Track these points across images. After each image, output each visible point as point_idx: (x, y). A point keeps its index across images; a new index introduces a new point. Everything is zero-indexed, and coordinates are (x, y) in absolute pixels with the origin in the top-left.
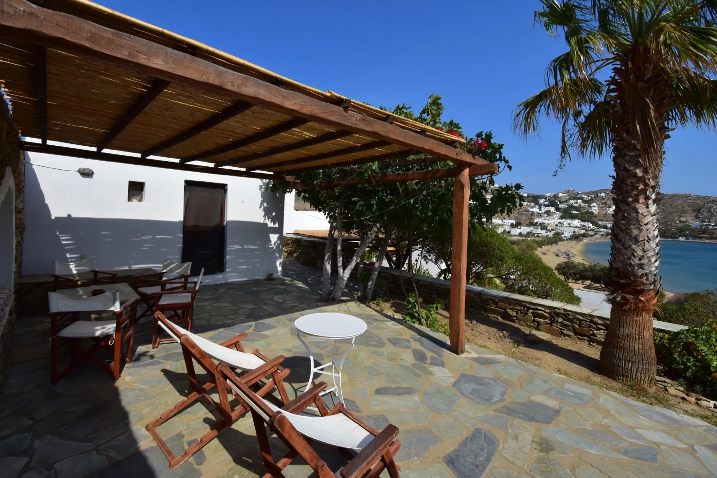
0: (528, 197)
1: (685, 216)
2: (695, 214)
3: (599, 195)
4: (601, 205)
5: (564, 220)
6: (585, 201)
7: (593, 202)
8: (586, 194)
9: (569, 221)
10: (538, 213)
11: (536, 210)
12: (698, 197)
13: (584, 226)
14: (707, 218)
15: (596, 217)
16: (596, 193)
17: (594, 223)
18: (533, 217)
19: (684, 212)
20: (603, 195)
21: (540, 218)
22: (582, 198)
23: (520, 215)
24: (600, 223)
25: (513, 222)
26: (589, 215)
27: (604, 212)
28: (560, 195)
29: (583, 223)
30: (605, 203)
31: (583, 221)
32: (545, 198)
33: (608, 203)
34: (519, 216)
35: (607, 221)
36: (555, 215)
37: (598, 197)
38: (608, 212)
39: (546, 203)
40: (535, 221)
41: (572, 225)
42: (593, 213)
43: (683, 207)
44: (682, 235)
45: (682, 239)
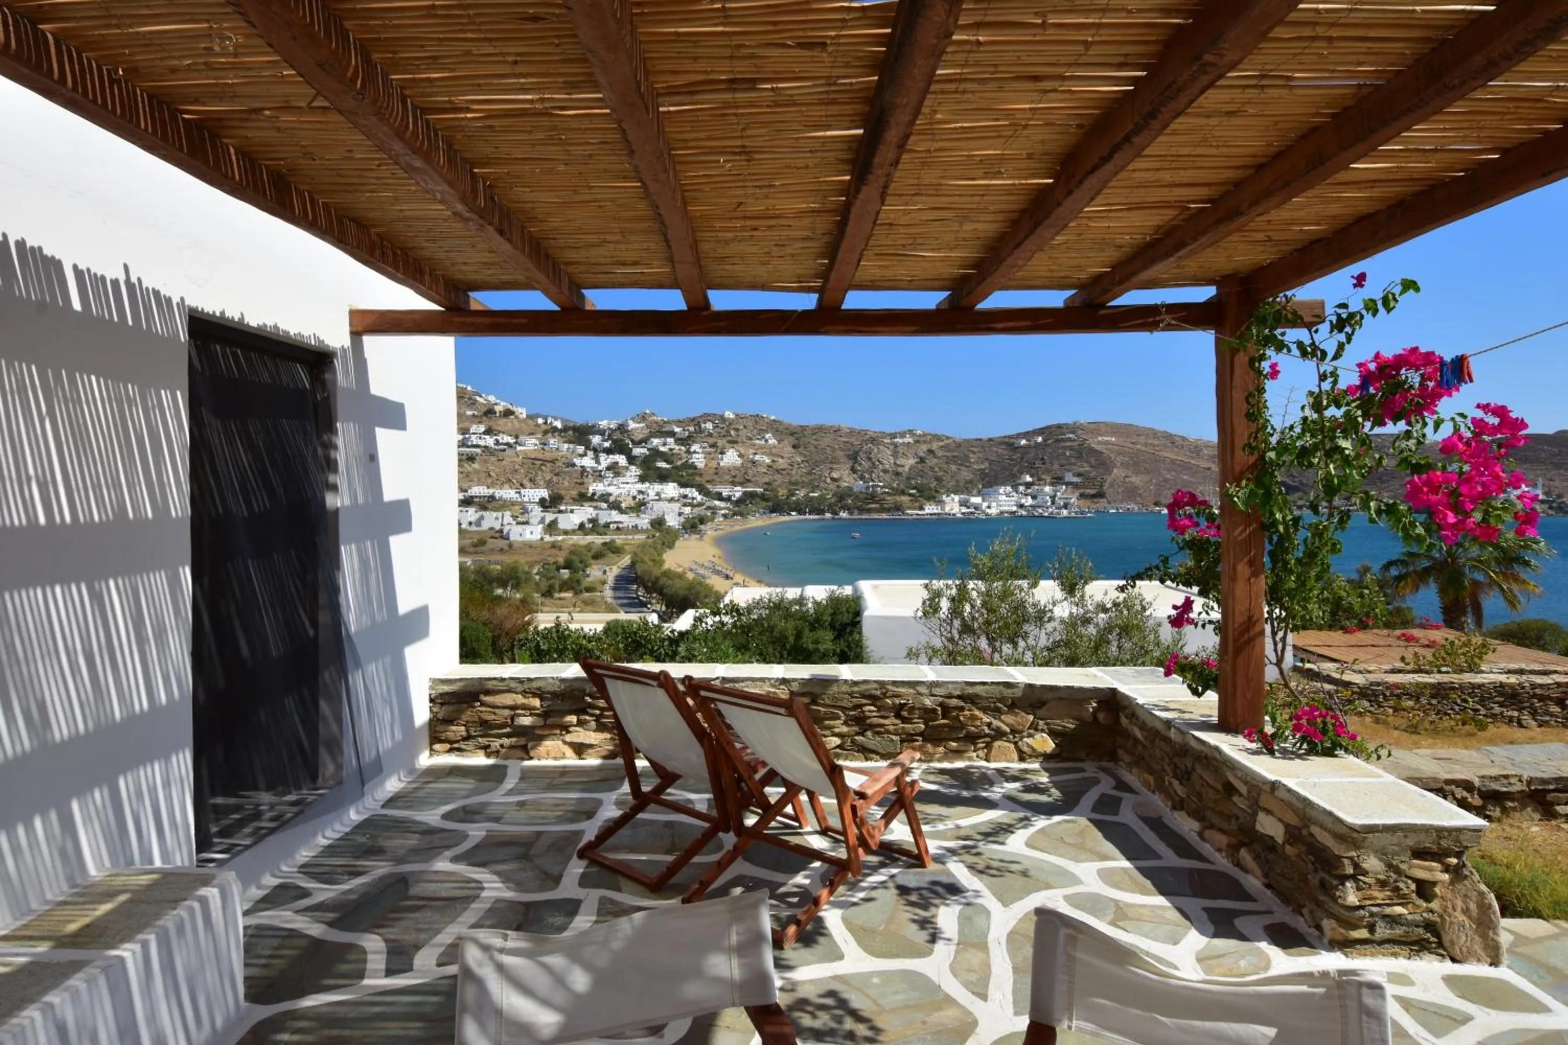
0: (565, 429)
1: (838, 469)
2: (851, 463)
3: (703, 426)
4: (708, 450)
5: (647, 485)
6: (680, 441)
7: (694, 442)
8: (679, 423)
9: (657, 487)
10: (595, 471)
11: (588, 462)
12: (852, 432)
13: (685, 497)
14: (867, 471)
15: (701, 475)
16: (695, 421)
17: (702, 490)
18: (586, 480)
19: (835, 460)
20: (709, 426)
21: (601, 481)
22: (672, 434)
23: (557, 475)
24: (709, 486)
25: (544, 493)
26: (690, 471)
27: (713, 464)
28: (632, 425)
29: (682, 491)
30: (713, 446)
31: (683, 485)
32: (602, 433)
33: (720, 443)
34: (555, 479)
35: (721, 483)
36: (628, 474)
37: (701, 431)
38: (722, 464)
39: (607, 444)
40: (591, 491)
41: (663, 496)
42: (695, 468)
43: (834, 450)
44: (843, 508)
45: (844, 515)
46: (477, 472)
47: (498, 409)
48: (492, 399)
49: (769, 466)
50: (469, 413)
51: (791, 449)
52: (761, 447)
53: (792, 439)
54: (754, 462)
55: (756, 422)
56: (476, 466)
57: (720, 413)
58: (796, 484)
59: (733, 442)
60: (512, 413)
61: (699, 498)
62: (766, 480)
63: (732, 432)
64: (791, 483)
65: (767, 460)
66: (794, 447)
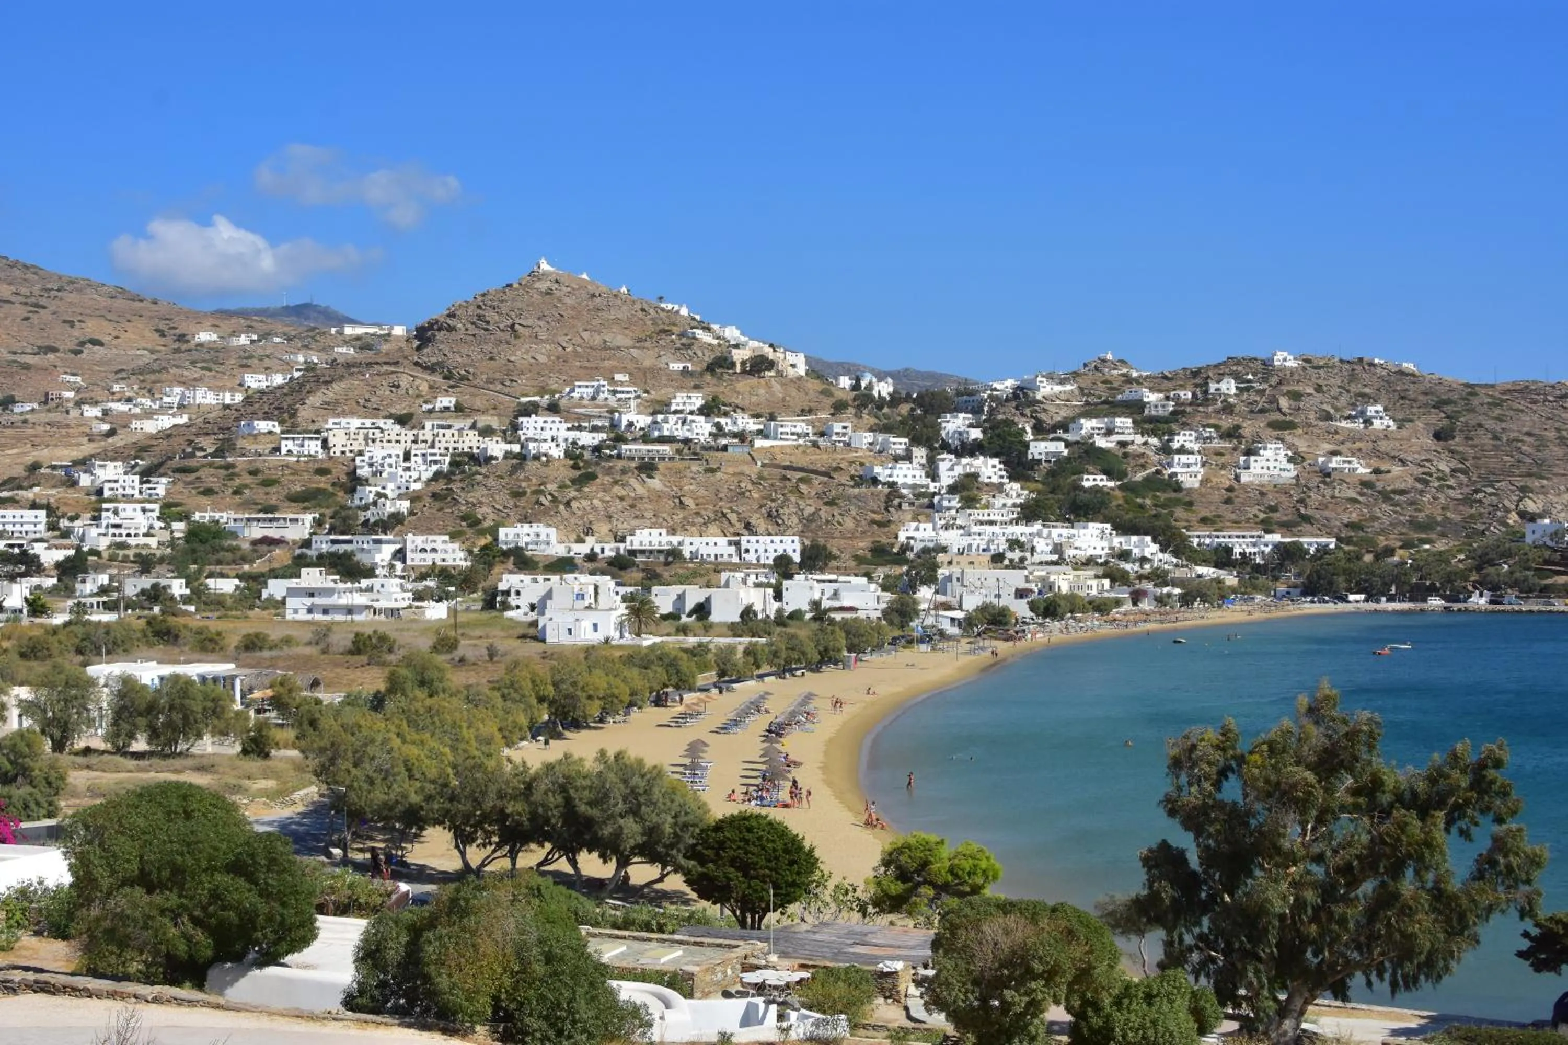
3: (1214, 387)
4: (1216, 444)
5: (1039, 526)
7: (1184, 425)
9: (1061, 532)
10: (918, 493)
11: (910, 473)
13: (1122, 555)
16: (1198, 377)
17: (1171, 540)
18: (893, 516)
20: (1229, 386)
21: (927, 518)
22: (1135, 408)
23: (831, 503)
26: (1158, 496)
27: (1225, 478)
28: (1046, 389)
29: (1121, 542)
30: (1231, 434)
33: (1248, 428)
34: (824, 512)
36: (999, 501)
37: (1204, 398)
38: (1246, 479)
39: (972, 434)
40: (899, 538)
41: (1068, 552)
42: (1177, 487)
44: (1482, 584)
47: (739, 356)
48: (732, 333)
49: (1366, 484)
50: (677, 366)
51: (1429, 442)
52: (1353, 437)
53: (1437, 419)
54: (1326, 474)
55: (1353, 377)
56: (657, 483)
57: (1262, 355)
58: (1427, 526)
59: (1282, 426)
60: (771, 364)
62: (1354, 517)
63: (1284, 403)
64: (1414, 524)
65: (1363, 470)
66: (1438, 436)
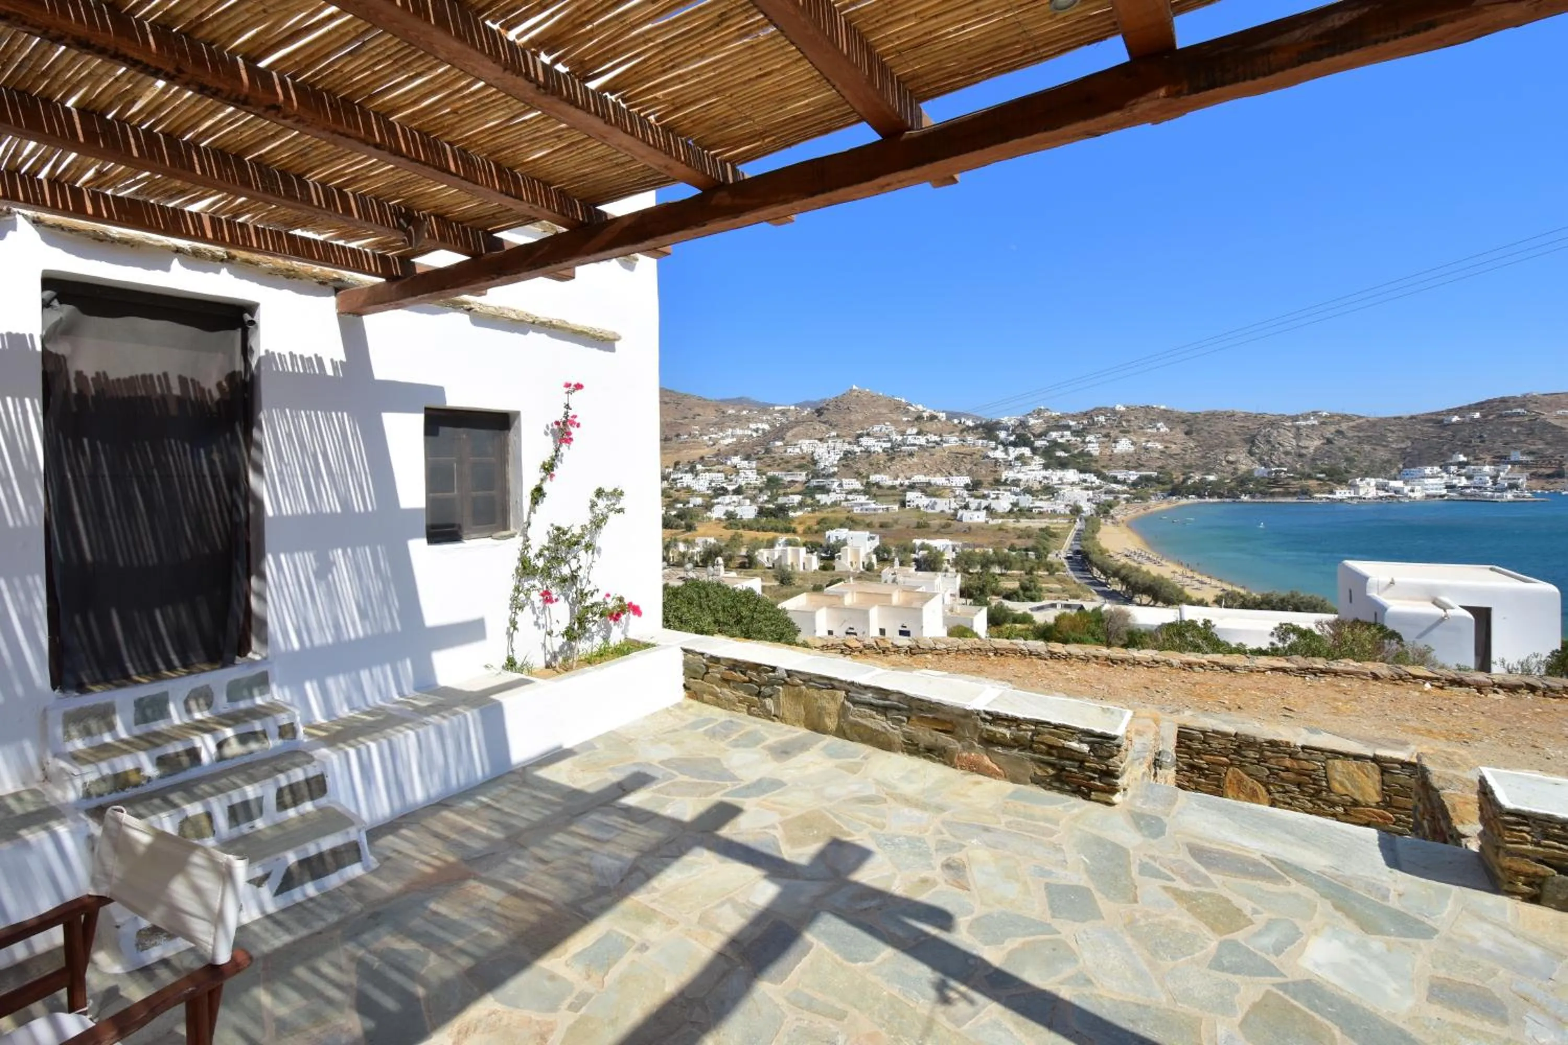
0: (976, 427)
1: (1234, 453)
2: (1248, 447)
3: (1096, 419)
4: (1102, 439)
5: (1050, 471)
6: (1076, 433)
7: (1089, 433)
8: (1073, 417)
9: (1060, 473)
10: (1006, 461)
11: (999, 454)
12: (1247, 416)
13: (1085, 481)
14: (1266, 453)
15: (1096, 461)
16: (1088, 415)
17: (1099, 475)
18: (999, 469)
19: (1230, 445)
20: (1102, 419)
21: (1011, 470)
22: (1068, 427)
23: (976, 465)
24: (1105, 471)
25: (967, 480)
26: (1087, 459)
27: (1108, 452)
28: (1032, 421)
29: (1082, 476)
30: (1107, 436)
31: (1081, 471)
32: (1006, 429)
33: (1113, 433)
34: (975, 468)
35: (1115, 468)
36: (1033, 463)
37: (1094, 423)
38: (1115, 451)
39: (1012, 438)
40: (1004, 478)
41: (1065, 480)
42: (1091, 455)
43: (1229, 435)
44: (1246, 492)
45: (1245, 498)
46: (916, 464)
47: (925, 415)
48: (920, 407)
49: (1162, 452)
50: (905, 419)
51: (1182, 435)
52: (1153, 435)
53: (1184, 427)
54: (1146, 449)
55: (1147, 413)
56: (915, 460)
57: (1111, 406)
58: (1190, 467)
59: (1125, 432)
60: (936, 417)
61: (1097, 482)
62: (1160, 464)
63: (1124, 424)
64: (1184, 466)
65: (1160, 447)
66: (1187, 433)
